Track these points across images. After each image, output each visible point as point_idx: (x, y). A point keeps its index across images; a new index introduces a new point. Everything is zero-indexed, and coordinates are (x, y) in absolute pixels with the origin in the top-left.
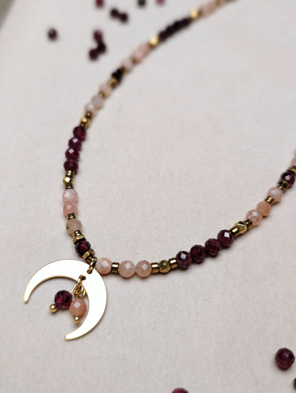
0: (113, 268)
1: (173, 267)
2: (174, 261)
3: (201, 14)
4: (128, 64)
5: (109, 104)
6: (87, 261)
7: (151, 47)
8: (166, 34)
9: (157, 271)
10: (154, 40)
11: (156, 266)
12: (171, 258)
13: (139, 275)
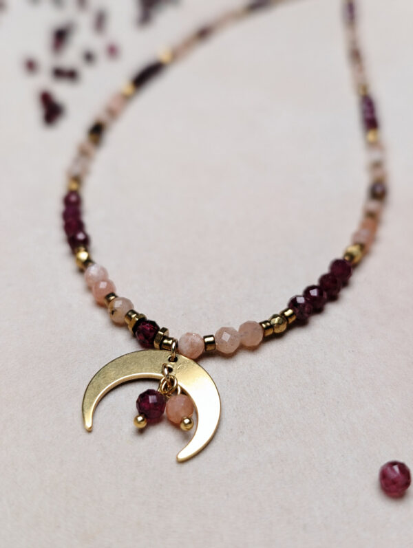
0: (206, 344)
1: (291, 321)
2: (290, 312)
6: (163, 347)
7: (126, 99)
9: (269, 332)
10: (127, 89)
12: (284, 309)
13: (248, 344)
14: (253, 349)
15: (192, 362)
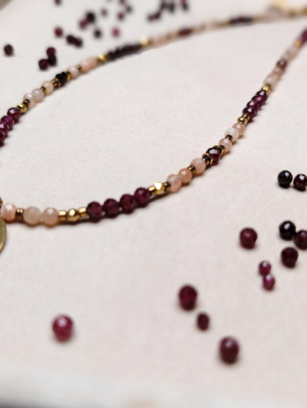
0: (17, 213)
1: (83, 216)
2: (84, 210)
4: (73, 70)
5: (49, 100)
7: (100, 62)
9: (63, 219)
10: (101, 57)
11: (64, 213)
13: (45, 222)
14: (50, 226)
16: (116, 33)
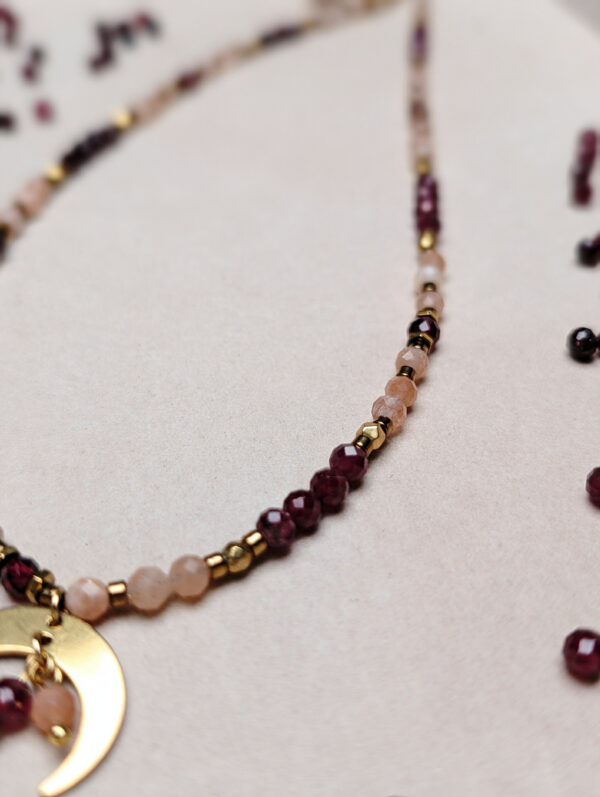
0: (112, 597)
1: (258, 551)
2: (257, 537)
3: (136, 119)
4: (11, 218)
6: (42, 601)
7: (53, 185)
8: (77, 159)
9: (221, 572)
10: (54, 171)
11: (217, 559)
12: (247, 532)
13: (183, 593)
14: (194, 601)
15: (87, 628)
16: (44, 112)
